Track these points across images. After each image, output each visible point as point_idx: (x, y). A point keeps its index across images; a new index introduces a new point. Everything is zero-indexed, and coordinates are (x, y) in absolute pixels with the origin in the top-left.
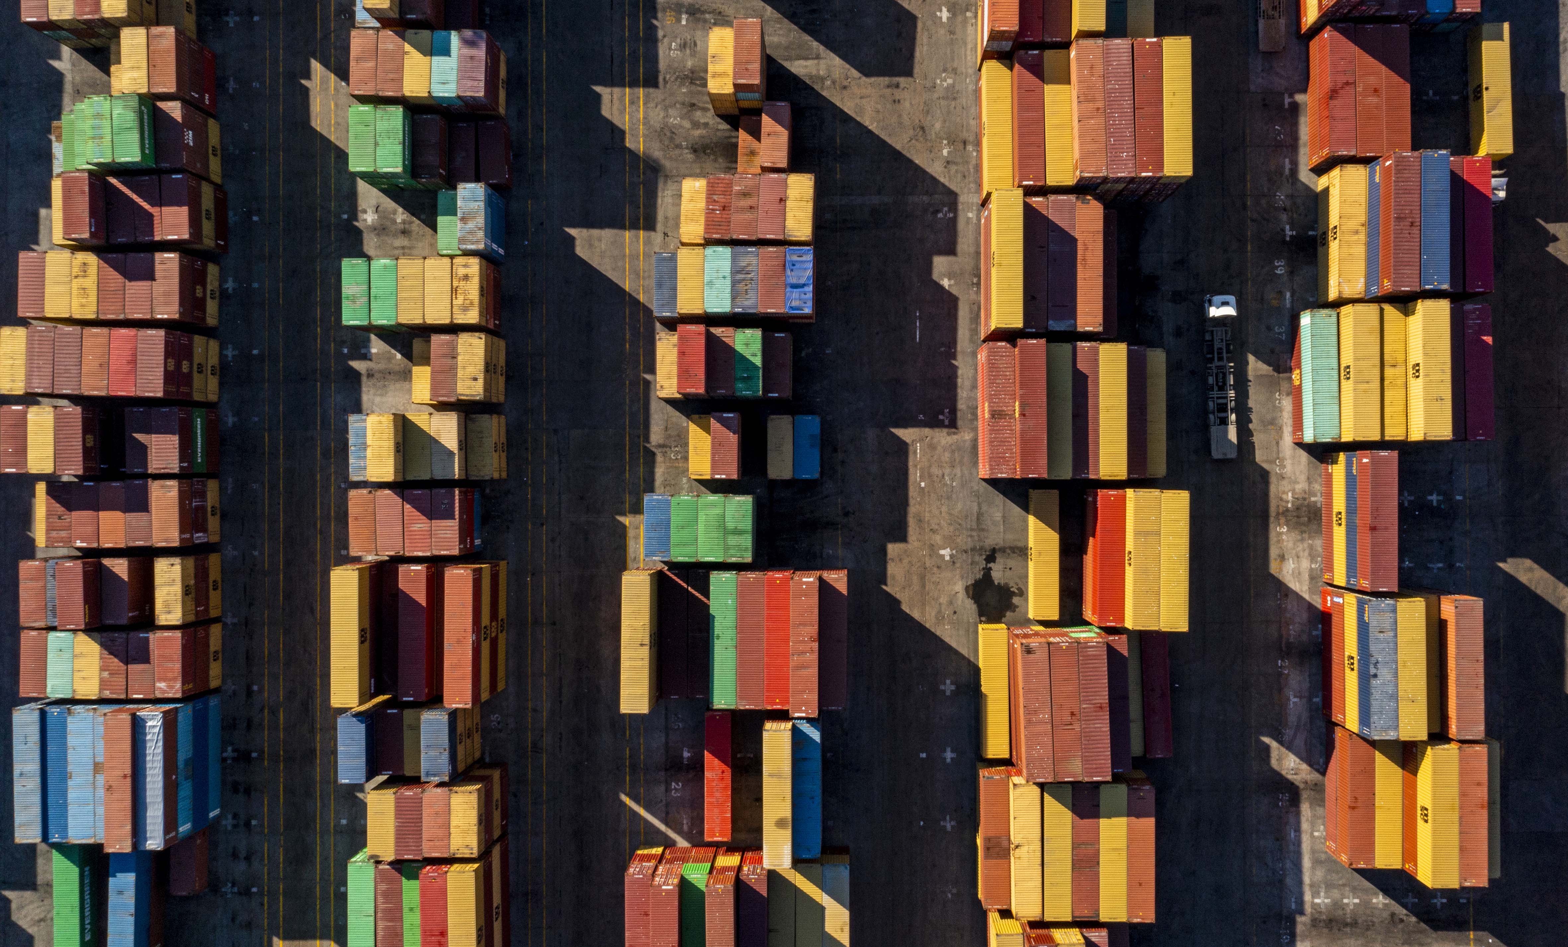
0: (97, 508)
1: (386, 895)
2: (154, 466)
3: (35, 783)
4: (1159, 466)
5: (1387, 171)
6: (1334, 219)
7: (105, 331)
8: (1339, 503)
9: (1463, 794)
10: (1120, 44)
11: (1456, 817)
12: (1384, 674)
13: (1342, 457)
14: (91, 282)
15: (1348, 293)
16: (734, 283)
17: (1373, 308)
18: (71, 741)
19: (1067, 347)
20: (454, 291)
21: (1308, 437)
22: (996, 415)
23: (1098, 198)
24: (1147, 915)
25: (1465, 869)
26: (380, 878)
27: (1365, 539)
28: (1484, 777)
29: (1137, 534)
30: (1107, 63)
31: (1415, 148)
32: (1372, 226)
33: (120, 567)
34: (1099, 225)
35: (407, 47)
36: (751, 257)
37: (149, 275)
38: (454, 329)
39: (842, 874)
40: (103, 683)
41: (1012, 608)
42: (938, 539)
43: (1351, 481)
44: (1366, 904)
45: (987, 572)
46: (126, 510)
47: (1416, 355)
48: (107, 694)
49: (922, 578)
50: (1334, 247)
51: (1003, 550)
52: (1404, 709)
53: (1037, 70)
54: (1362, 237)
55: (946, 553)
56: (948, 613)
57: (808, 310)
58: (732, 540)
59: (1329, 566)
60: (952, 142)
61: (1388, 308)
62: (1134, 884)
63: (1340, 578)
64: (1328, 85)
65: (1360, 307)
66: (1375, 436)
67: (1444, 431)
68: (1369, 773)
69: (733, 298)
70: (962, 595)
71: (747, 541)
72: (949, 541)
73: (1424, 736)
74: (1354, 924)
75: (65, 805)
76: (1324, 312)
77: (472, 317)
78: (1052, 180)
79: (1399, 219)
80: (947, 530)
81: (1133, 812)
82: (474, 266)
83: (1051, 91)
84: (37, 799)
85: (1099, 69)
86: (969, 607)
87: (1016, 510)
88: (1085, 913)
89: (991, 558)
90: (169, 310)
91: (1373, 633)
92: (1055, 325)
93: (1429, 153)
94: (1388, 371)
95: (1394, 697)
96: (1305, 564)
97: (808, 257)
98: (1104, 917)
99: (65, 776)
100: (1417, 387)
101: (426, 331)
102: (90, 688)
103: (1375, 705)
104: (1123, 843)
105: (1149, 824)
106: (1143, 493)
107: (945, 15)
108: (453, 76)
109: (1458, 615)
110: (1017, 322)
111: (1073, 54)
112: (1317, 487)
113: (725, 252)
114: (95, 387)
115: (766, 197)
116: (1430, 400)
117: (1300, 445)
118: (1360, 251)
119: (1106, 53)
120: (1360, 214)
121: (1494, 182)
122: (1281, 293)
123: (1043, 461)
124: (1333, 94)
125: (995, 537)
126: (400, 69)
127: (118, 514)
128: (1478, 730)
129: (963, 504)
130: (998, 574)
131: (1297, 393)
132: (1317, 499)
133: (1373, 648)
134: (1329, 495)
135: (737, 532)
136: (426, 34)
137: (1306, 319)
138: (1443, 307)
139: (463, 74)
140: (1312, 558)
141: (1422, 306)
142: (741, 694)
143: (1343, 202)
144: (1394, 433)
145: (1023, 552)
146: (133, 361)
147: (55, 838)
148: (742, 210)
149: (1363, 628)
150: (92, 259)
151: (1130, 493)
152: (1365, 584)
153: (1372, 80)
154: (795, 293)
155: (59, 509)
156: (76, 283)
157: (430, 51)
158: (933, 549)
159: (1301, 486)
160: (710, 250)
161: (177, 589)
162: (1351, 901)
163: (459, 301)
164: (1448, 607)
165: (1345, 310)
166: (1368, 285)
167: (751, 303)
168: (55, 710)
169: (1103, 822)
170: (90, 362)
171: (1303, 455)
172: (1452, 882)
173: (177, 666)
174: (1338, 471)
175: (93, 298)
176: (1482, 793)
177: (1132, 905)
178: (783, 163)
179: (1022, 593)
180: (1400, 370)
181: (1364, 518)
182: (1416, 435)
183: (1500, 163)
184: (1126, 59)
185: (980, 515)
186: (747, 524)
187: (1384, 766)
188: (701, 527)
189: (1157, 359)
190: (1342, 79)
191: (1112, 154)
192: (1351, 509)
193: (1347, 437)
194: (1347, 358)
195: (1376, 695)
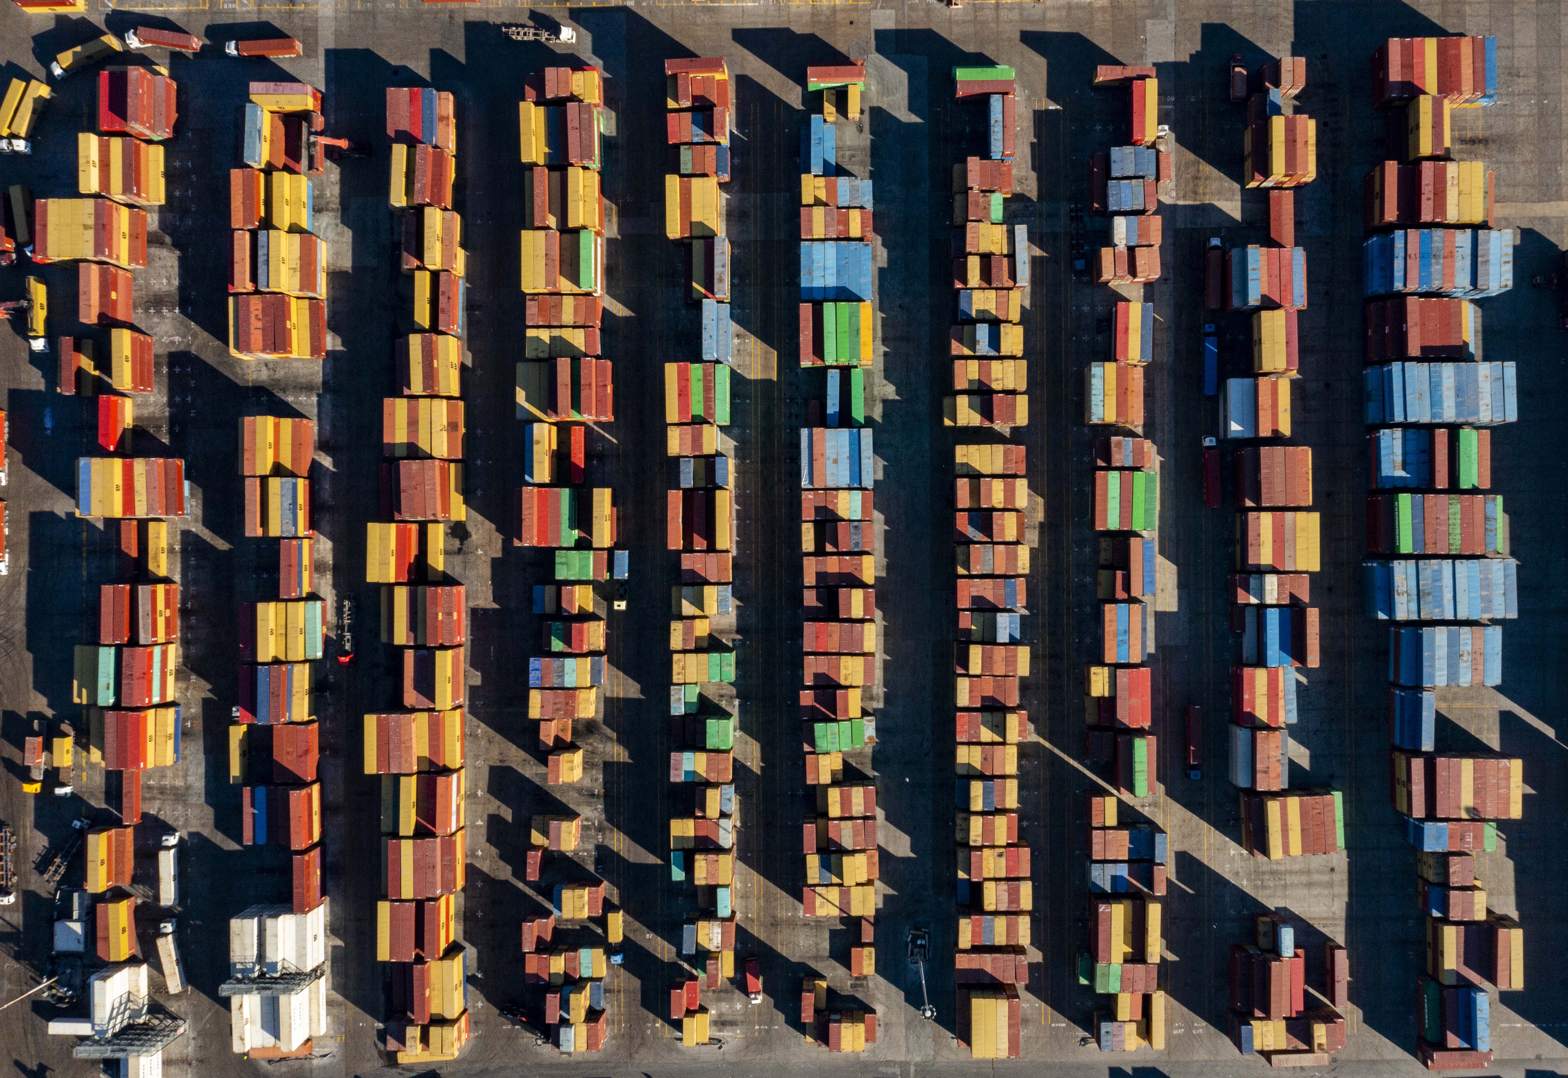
0: (840, 574)
1: (711, 408)
2: (814, 593)
3: (864, 454)
4: (384, 592)
5: (284, 716)
6: (307, 698)
7: (829, 650)
8: (306, 575)
9: (254, 455)
10: (394, 771)
11: (258, 446)
12: (286, 505)
13: (304, 595)
14: (843, 672)
15: (301, 666)
16: (563, 671)
17: (290, 658)
18: (848, 473)
19: (419, 642)
20: (684, 668)
21: (319, 604)
22: (450, 614)
23: (406, 707)
24: (387, 401)
25: (254, 424)
26: (713, 416)
27: (294, 561)
28: (246, 463)
29: (388, 564)
30: (400, 763)
31: (272, 726)
32: (290, 694)
33: (829, 548)
34: (406, 695)
35: (704, 775)
36: (556, 682)
37: (817, 676)
38: (684, 652)
39: (519, 416)
40: (836, 497)
41: (451, 528)
42: (484, 558)
43: (300, 585)
44: (296, 397)
45: (462, 544)
46: (826, 573)
47: (272, 639)
48: (834, 493)
49: (490, 541)
50: (307, 687)
51: (455, 553)
52: (278, 490)
53: (431, 763)
54: (294, 690)
55: (480, 552)
56: (479, 526)
57: (532, 659)
58: (564, 560)
59: (311, 547)
60: (477, 735)
61: (283, 658)
62: (393, 414)
63: (306, 542)
64: (309, 756)
65: (295, 659)
66: (289, 604)
67: (260, 606)
68: (295, 459)
69: (563, 665)
70: (473, 534)
71: (558, 560)
72: (478, 557)
73: (270, 479)
74: (301, 389)
75: (850, 444)
76: (311, 658)
77: (676, 657)
78: (426, 714)
79: (278, 696)
80: (479, 562)
81: (393, 446)
82: (676, 679)
83: (425, 753)
84: (863, 447)
85: (403, 760)
86: (470, 528)
87: (449, 572)
88: (413, 402)
89: (460, 551)
90: (809, 660)
91: (291, 522)
92: (425, 652)
93: (266, 723)
94: (283, 632)
95: (282, 496)
96: (321, 547)
97: (532, 682)
98: (405, 400)
99: (851, 457)
100: (272, 625)
101: (698, 650)
102: (842, 495)
103: (290, 492)
104: (397, 432)
105: (386, 440)
106: (386, 581)
107: (480, 793)
108: (684, 762)
109: (255, 530)
110: (438, 653)
111: (415, 768)
112: (316, 581)
113: (567, 685)
114: (834, 626)
115: (550, 708)
116: (266, 620)
117: (322, 600)
118: (296, 684)
119: (400, 767)
120: (295, 700)
121: (238, 714)
122: (331, 667)
123: (428, 595)
124: (306, 752)
125: (458, 559)
126: (708, 765)
127: (829, 571)
128: (248, 482)
129: (471, 574)
130: (457, 543)
131: (324, 622)
132: (316, 576)
133: (291, 516)
134: (311, 578)
135: (562, 564)
136: (696, 780)
137: (319, 655)
138: (260, 659)
139: (680, 762)
140: (318, 550)
141: (270, 660)
142: (559, 494)
143: (303, 705)
144: (282, 605)
145: (447, 553)
146: (817, 637)
147: (855, 430)
148: (560, 703)
149: (295, 524)
150: (843, 682)
151: (393, 580)
152: (294, 542)
153: (290, 758)
154: (537, 666)
155: (857, 574)
156: (850, 671)
157: (694, 773)
158: (486, 554)
159: (323, 581)
160: (574, 685)
161: (804, 539)
162: (303, 398)
163: (681, 664)
164: (259, 532)
165: (302, 658)
166: (292, 670)
167: (556, 662)
168: (856, 486)
169: (405, 441)
170: (836, 638)
171: (322, 595)
172: (259, 419)
173: (804, 505)
174: (306, 589)
175: (842, 665)
176: (246, 455)
177: (394, 405)
178: (542, 723)
179: (446, 534)
180: (280, 632)
181: (294, 570)
182: (272, 605)
183: (236, 723)
184: (392, 765)
185: (465, 569)
186: (558, 567)
187: (287, 462)
188: (577, 566)
189: (384, 638)
190: (303, 759)
191: (398, 724)
192: (300, 573)
193: (302, 604)
194: (301, 638)
195: (290, 496)
